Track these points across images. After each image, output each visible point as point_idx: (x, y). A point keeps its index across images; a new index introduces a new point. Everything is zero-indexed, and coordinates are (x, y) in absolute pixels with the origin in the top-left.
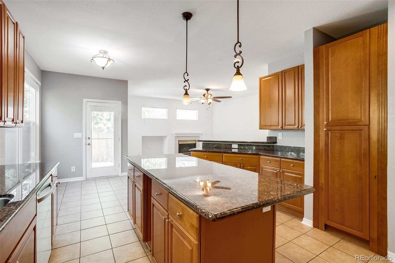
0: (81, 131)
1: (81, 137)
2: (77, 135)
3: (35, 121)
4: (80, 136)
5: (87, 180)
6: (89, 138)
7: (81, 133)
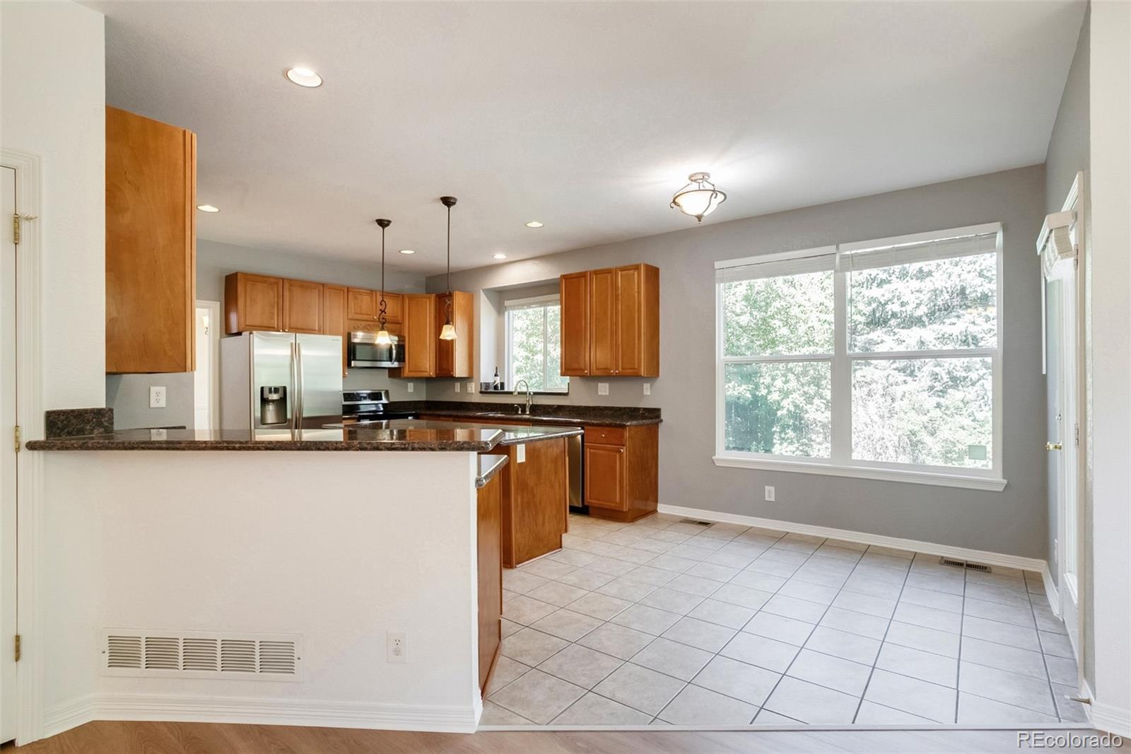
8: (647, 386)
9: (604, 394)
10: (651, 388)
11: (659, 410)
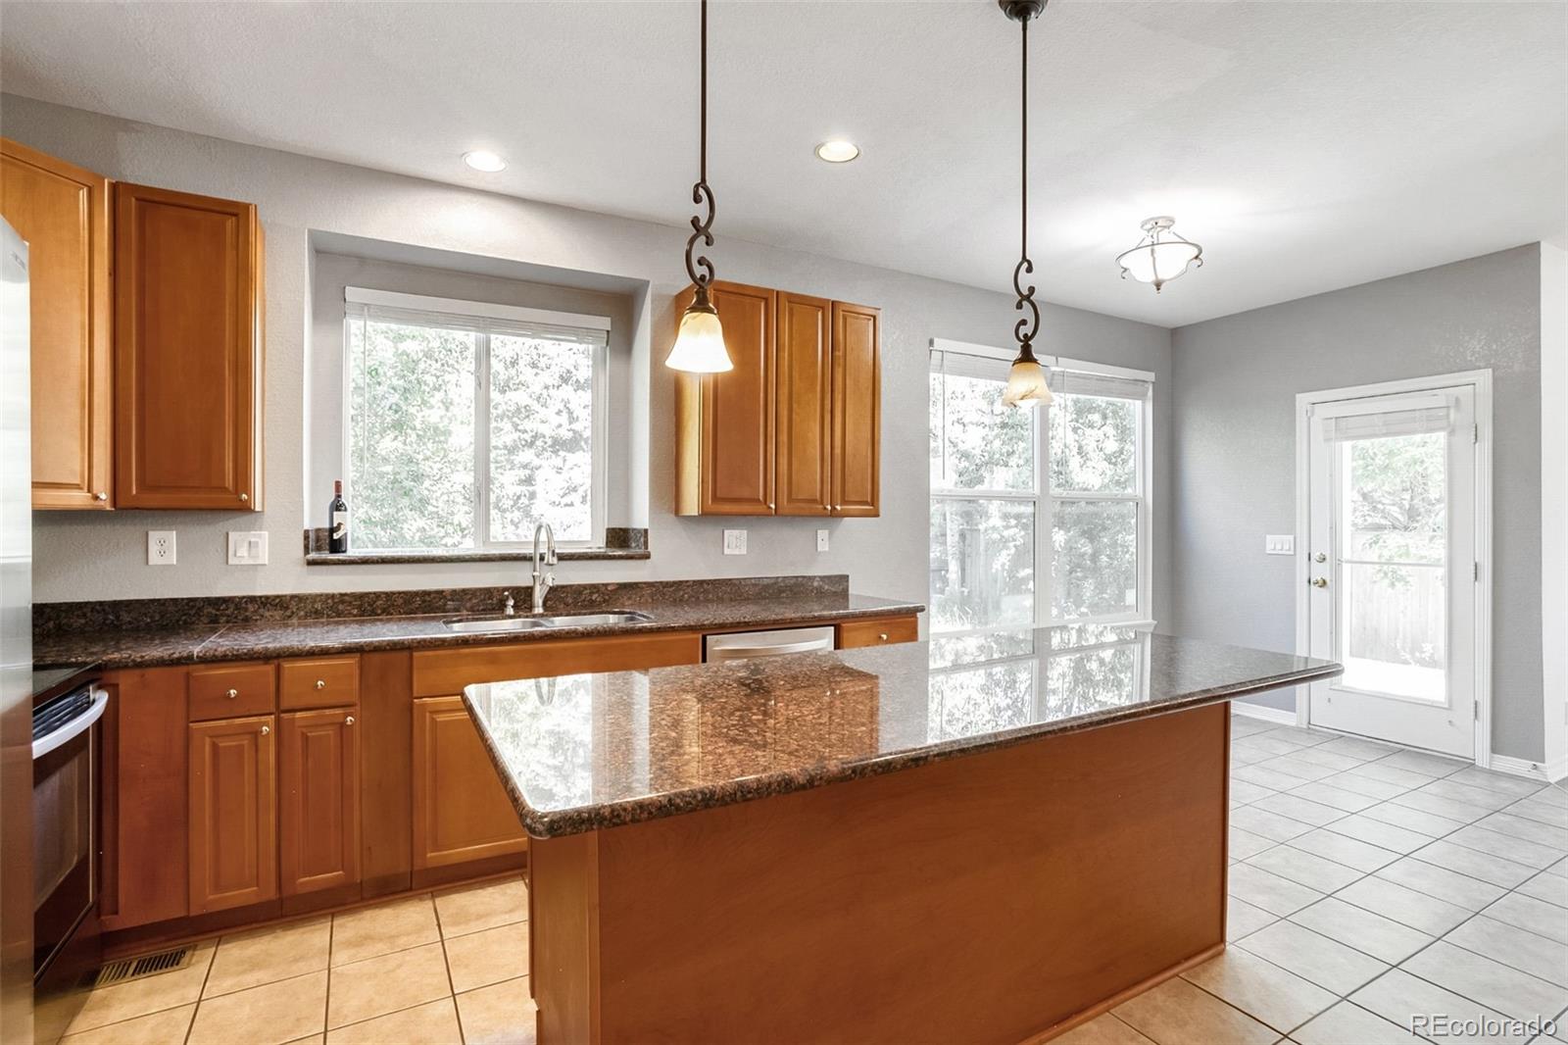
0: (1290, 530)
1: (1292, 553)
2: (1276, 543)
5: (1310, 730)
7: (1291, 537)
8: (823, 534)
9: (737, 552)
10: (830, 538)
11: (848, 576)
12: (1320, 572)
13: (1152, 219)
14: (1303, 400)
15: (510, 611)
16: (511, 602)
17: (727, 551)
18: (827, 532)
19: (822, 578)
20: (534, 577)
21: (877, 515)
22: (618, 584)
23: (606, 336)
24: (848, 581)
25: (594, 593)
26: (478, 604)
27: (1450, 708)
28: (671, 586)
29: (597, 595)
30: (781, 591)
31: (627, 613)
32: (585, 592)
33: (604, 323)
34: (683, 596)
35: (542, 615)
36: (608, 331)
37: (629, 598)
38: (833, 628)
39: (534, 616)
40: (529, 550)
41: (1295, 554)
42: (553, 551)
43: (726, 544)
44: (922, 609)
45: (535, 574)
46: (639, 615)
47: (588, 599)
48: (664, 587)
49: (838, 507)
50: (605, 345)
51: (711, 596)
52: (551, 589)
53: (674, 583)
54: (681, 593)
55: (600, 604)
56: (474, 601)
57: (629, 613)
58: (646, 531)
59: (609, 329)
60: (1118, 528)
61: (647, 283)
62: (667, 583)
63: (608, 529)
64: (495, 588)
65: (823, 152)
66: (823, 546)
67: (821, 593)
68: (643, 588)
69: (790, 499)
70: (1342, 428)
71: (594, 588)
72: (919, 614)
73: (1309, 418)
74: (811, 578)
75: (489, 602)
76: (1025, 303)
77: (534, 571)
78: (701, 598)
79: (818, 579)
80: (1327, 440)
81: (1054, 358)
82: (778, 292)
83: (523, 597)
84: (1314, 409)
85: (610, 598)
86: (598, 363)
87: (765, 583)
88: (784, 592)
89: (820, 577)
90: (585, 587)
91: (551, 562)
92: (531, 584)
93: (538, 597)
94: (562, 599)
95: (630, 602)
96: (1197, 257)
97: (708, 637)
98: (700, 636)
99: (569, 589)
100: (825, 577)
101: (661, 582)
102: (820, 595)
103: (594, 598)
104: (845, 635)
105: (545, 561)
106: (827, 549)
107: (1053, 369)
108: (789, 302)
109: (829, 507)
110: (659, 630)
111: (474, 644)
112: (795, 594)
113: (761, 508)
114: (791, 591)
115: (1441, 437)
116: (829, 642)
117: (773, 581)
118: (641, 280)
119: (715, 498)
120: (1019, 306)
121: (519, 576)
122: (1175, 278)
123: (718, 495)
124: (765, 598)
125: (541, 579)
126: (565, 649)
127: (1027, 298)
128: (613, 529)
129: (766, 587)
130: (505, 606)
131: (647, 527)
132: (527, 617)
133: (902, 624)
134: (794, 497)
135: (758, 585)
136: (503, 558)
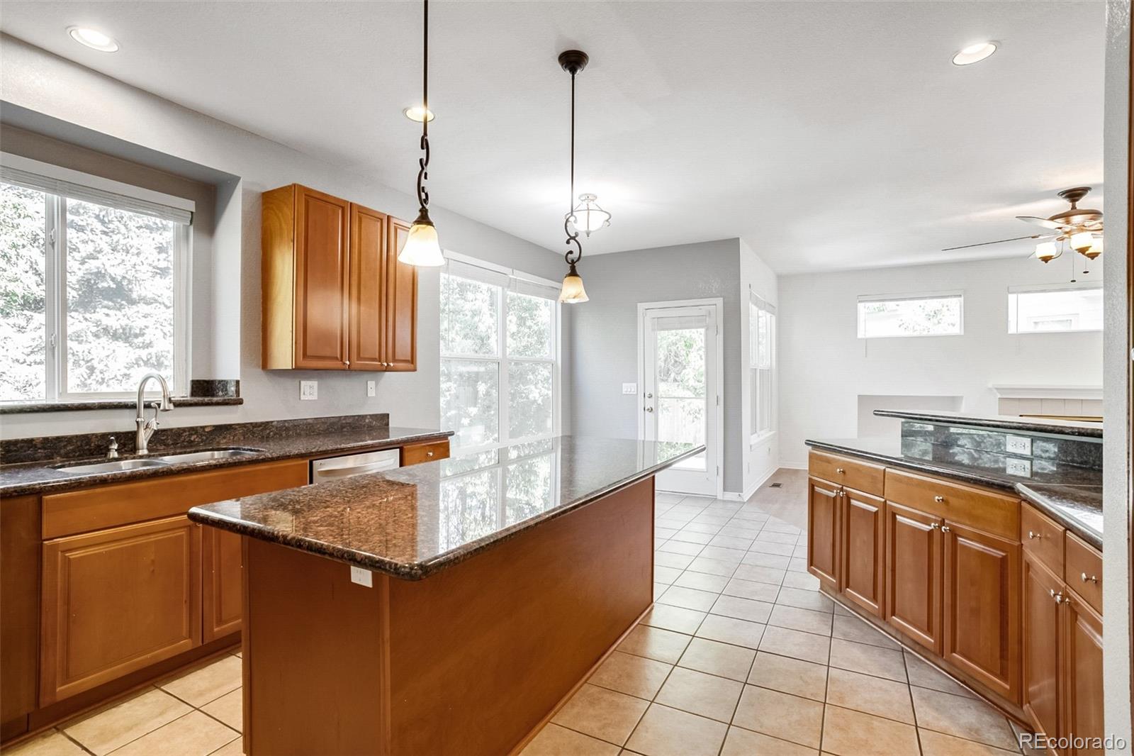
0: (635, 380)
1: (635, 393)
2: (628, 388)
3: (555, 359)
4: (633, 391)
6: (650, 396)
7: (635, 384)
12: (650, 403)
13: (586, 194)
14: (641, 307)
15: (114, 454)
16: (115, 446)
17: (303, 397)
18: (374, 382)
19: (372, 416)
20: (137, 422)
21: (415, 370)
22: (214, 426)
23: (190, 216)
24: (388, 418)
25: (192, 434)
26: (74, 451)
27: (707, 472)
28: (260, 426)
29: (195, 436)
30: (343, 427)
31: (230, 449)
32: (185, 434)
33: (190, 205)
34: (269, 434)
35: (148, 456)
36: (192, 213)
37: (224, 438)
38: (398, 450)
39: (141, 457)
40: (133, 399)
41: (637, 394)
42: (170, 399)
43: (302, 393)
44: (452, 434)
45: (139, 420)
46: (244, 450)
47: (187, 440)
48: (254, 427)
49: (392, 364)
50: (189, 224)
51: (291, 433)
52: (156, 433)
53: (262, 423)
54: (268, 431)
55: (198, 444)
56: (70, 448)
57: (233, 449)
58: (238, 382)
59: (194, 211)
60: (518, 382)
61: (237, 179)
62: (256, 423)
63: (193, 381)
64: (93, 434)
65: (409, 113)
66: (371, 393)
67: (371, 427)
68: (236, 429)
69: (359, 358)
70: (662, 324)
71: (193, 430)
72: (449, 438)
73: (644, 317)
74: (364, 417)
75: (91, 448)
76: (572, 241)
77: (138, 417)
78: (284, 435)
79: (369, 417)
80: (653, 330)
81: (511, 270)
82: (351, 203)
83: (128, 442)
84: (647, 312)
85: (207, 438)
86: (182, 238)
87: (331, 421)
88: (344, 427)
89: (370, 415)
90: (184, 430)
91: (167, 408)
92: (135, 429)
93: (143, 439)
94: (165, 440)
95: (225, 441)
96: (607, 221)
97: (314, 462)
98: (308, 461)
99: (169, 433)
100: (373, 415)
101: (251, 423)
102: (370, 429)
103: (192, 439)
104: (406, 454)
105: (162, 408)
106: (374, 395)
107: (511, 276)
108: (359, 212)
109: (385, 364)
110: (279, 459)
111: (112, 482)
112: (353, 428)
113: (338, 364)
114: (350, 426)
115: (702, 331)
116: (395, 461)
117: (337, 420)
118: (233, 175)
119: (305, 355)
120: (568, 242)
121: (123, 422)
122: (596, 231)
123: (309, 353)
124: (331, 432)
125: (146, 424)
126: (198, 480)
127: (573, 238)
128: (198, 381)
129: (332, 424)
130: (109, 450)
131: (239, 379)
132: (134, 458)
133: (438, 446)
134: (362, 355)
135: (326, 423)
136: (103, 407)
